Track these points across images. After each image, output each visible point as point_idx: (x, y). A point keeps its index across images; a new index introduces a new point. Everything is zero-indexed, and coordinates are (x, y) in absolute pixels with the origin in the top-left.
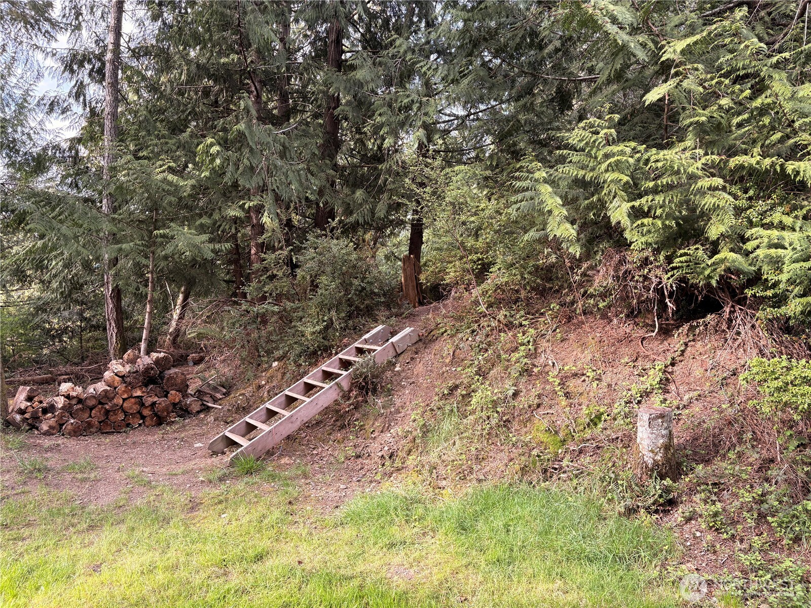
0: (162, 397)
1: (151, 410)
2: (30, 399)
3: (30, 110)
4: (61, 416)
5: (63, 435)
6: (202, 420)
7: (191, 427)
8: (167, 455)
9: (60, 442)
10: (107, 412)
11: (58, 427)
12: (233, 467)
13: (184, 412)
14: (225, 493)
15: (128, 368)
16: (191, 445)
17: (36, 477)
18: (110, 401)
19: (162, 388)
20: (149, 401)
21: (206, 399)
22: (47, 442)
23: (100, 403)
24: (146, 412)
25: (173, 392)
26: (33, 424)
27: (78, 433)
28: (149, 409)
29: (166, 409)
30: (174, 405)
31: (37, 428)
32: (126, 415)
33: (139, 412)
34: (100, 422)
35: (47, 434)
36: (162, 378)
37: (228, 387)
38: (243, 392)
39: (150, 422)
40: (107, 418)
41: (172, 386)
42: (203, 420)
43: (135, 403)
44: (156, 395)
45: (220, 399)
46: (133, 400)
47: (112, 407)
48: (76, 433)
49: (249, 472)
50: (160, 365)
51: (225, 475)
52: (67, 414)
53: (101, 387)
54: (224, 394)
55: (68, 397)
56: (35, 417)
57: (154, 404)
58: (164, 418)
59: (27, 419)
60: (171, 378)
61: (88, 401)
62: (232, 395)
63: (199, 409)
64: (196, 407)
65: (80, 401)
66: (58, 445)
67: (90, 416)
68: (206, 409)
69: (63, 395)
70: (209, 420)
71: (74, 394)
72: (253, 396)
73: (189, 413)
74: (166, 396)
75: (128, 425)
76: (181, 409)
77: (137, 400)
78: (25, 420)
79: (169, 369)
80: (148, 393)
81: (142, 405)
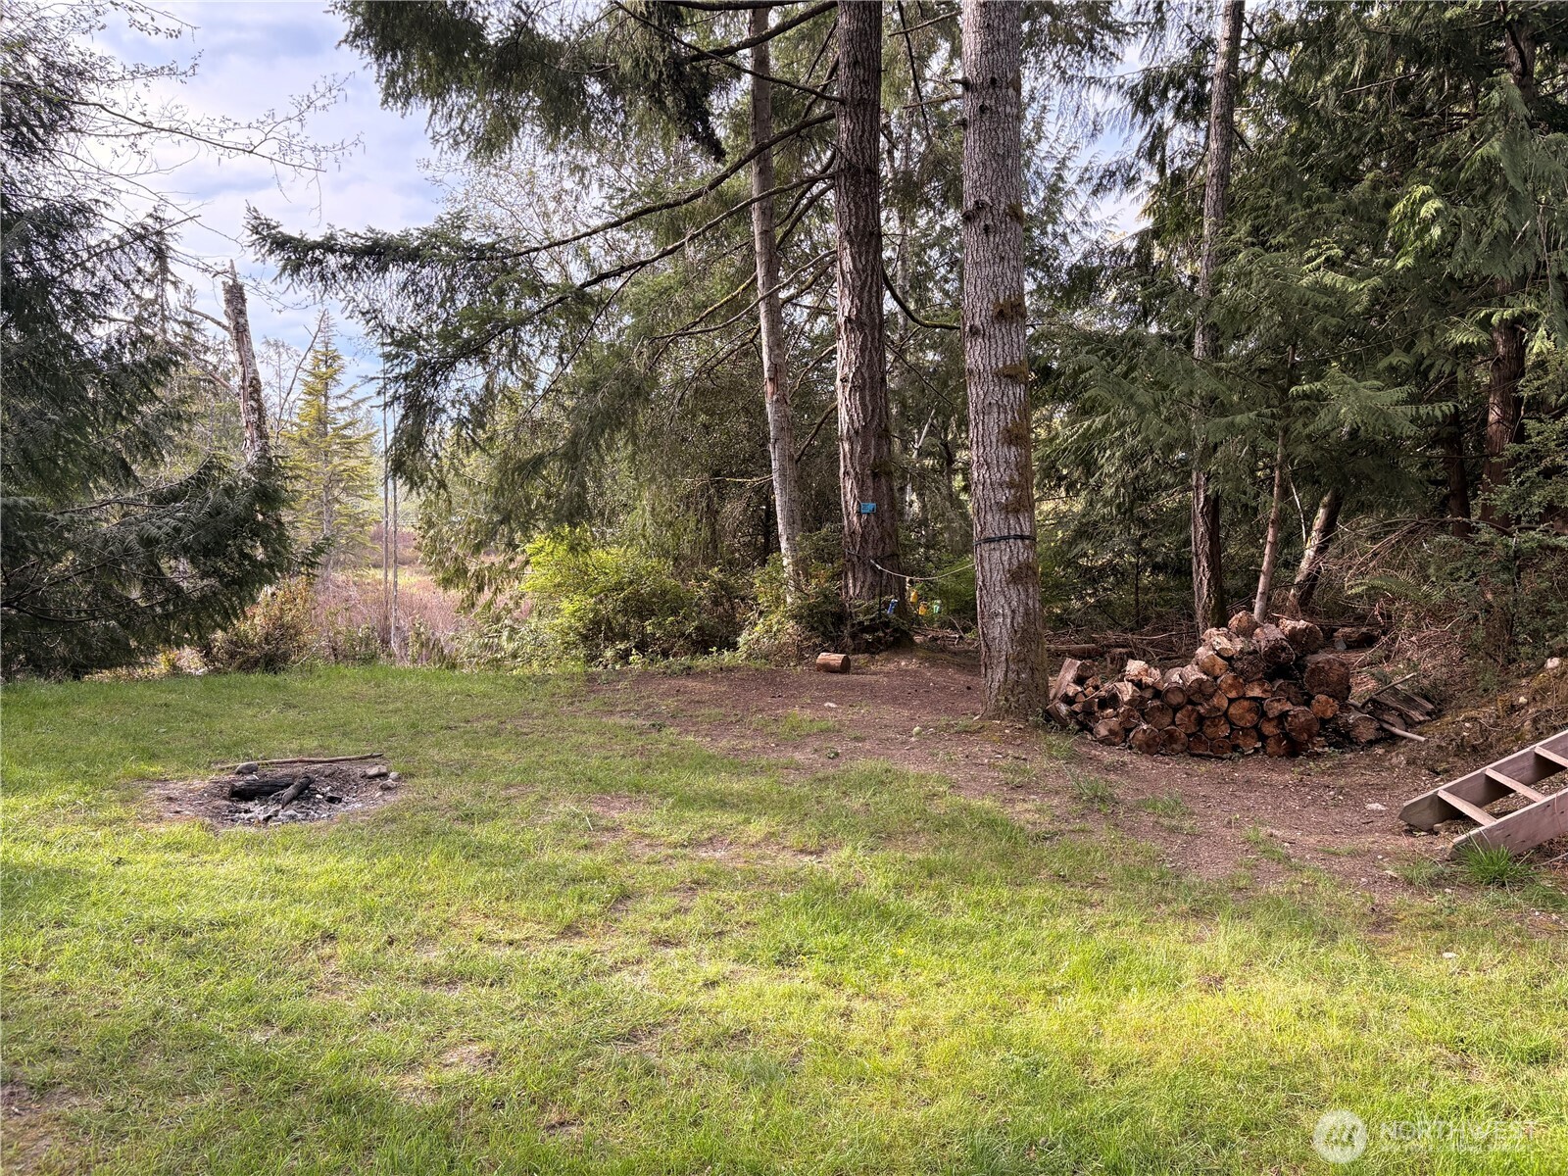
0: (1298, 704)
1: (1277, 726)
2: (1080, 680)
3: (1067, 194)
4: (1128, 716)
5: (1130, 748)
6: (1379, 759)
7: (1358, 770)
8: (1313, 815)
9: (1126, 759)
10: (1201, 720)
11: (1122, 733)
12: (1458, 864)
13: (1343, 739)
14: (1448, 911)
15: (1238, 644)
16: (1359, 805)
17: (1099, 810)
18: (1207, 700)
19: (1301, 688)
20: (1276, 708)
21: (1391, 719)
22: (1108, 756)
23: (1190, 702)
24: (1269, 729)
25: (1322, 697)
26: (1085, 722)
27: (1153, 750)
28: (1274, 723)
29: (1307, 728)
30: (1324, 722)
31: (1091, 731)
32: (1232, 730)
33: (1256, 728)
34: (1189, 736)
35: (1106, 742)
36: (1302, 668)
37: (1437, 701)
38: (1473, 713)
39: (1276, 749)
40: (1200, 730)
41: (1320, 685)
42: (1381, 759)
43: (1250, 710)
44: (1288, 699)
45: (1420, 723)
46: (1246, 703)
47: (1209, 711)
48: (1150, 748)
49: (1499, 881)
50: (1298, 643)
51: (1440, 875)
52: (1137, 714)
53: (1192, 673)
54: (1428, 714)
55: (1138, 684)
56: (1088, 712)
57: (1284, 715)
58: (1302, 744)
59: (1077, 713)
60: (1317, 670)
61: (1169, 695)
62: (1449, 718)
63: (1372, 737)
64: (1367, 732)
65: (1158, 694)
66: (1124, 764)
67: (1173, 723)
68: (1390, 740)
69: (1132, 681)
70: (1394, 760)
71: (1149, 680)
72: (1496, 725)
73: (1351, 742)
74: (1307, 703)
75: (1235, 748)
76: (1336, 731)
77: (1254, 704)
78: (1073, 714)
79: (1315, 652)
80: (1274, 694)
81: (1263, 714)
